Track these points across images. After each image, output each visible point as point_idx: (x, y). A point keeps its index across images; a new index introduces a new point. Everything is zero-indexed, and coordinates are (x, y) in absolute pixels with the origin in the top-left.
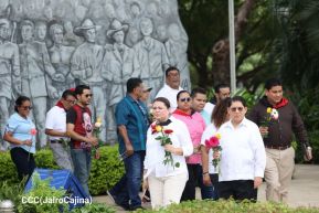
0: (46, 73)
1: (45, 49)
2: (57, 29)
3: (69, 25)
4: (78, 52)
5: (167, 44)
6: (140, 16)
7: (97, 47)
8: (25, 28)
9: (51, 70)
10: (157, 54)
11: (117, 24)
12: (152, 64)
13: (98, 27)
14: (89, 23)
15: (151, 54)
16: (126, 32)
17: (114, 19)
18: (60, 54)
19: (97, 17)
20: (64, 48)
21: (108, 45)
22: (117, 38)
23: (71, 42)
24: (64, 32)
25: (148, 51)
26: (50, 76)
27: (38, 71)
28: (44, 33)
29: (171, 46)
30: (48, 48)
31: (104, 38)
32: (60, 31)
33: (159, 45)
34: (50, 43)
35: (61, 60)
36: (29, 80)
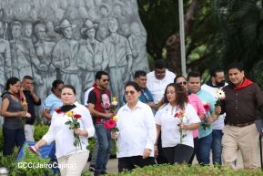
0: (32, 64)
1: (31, 44)
2: (41, 28)
3: (50, 25)
5: (130, 38)
6: (108, 17)
7: (74, 42)
8: (14, 27)
9: (37, 62)
10: (122, 47)
11: (89, 23)
12: (118, 55)
13: (74, 26)
14: (66, 23)
15: (117, 47)
16: (97, 30)
17: (87, 19)
18: (43, 49)
19: (73, 17)
20: (46, 43)
21: (82, 40)
22: (89, 35)
23: (52, 39)
24: (47, 31)
25: (115, 44)
26: (35, 67)
27: (26, 62)
28: (30, 31)
29: (133, 40)
30: (34, 43)
31: (79, 35)
32: (43, 29)
33: (123, 39)
34: (35, 39)
35: (44, 53)
36: (18, 70)
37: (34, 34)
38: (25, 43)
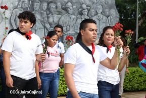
0: (45, 27)
1: (45, 15)
2: (53, 6)
3: (59, 4)
4: (63, 18)
5: (109, 18)
6: (96, 3)
7: (73, 16)
8: (35, 4)
9: (48, 26)
10: (104, 22)
11: (84, 6)
12: (101, 27)
13: (74, 7)
14: (70, 4)
16: (89, 10)
17: (83, 3)
18: (53, 18)
19: (74, 1)
20: (56, 16)
21: (79, 16)
23: (60, 13)
24: (56, 8)
25: (99, 20)
26: (47, 29)
27: (41, 26)
28: (46, 7)
29: (111, 19)
30: (47, 15)
31: (77, 12)
32: (54, 7)
34: (48, 12)
35: (53, 21)
36: (36, 30)
37: (48, 9)
38: (41, 14)
